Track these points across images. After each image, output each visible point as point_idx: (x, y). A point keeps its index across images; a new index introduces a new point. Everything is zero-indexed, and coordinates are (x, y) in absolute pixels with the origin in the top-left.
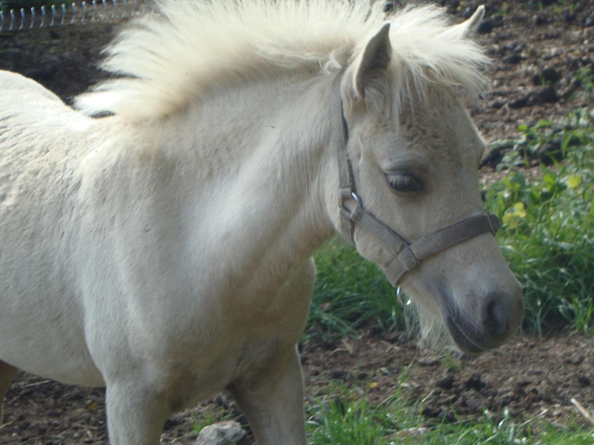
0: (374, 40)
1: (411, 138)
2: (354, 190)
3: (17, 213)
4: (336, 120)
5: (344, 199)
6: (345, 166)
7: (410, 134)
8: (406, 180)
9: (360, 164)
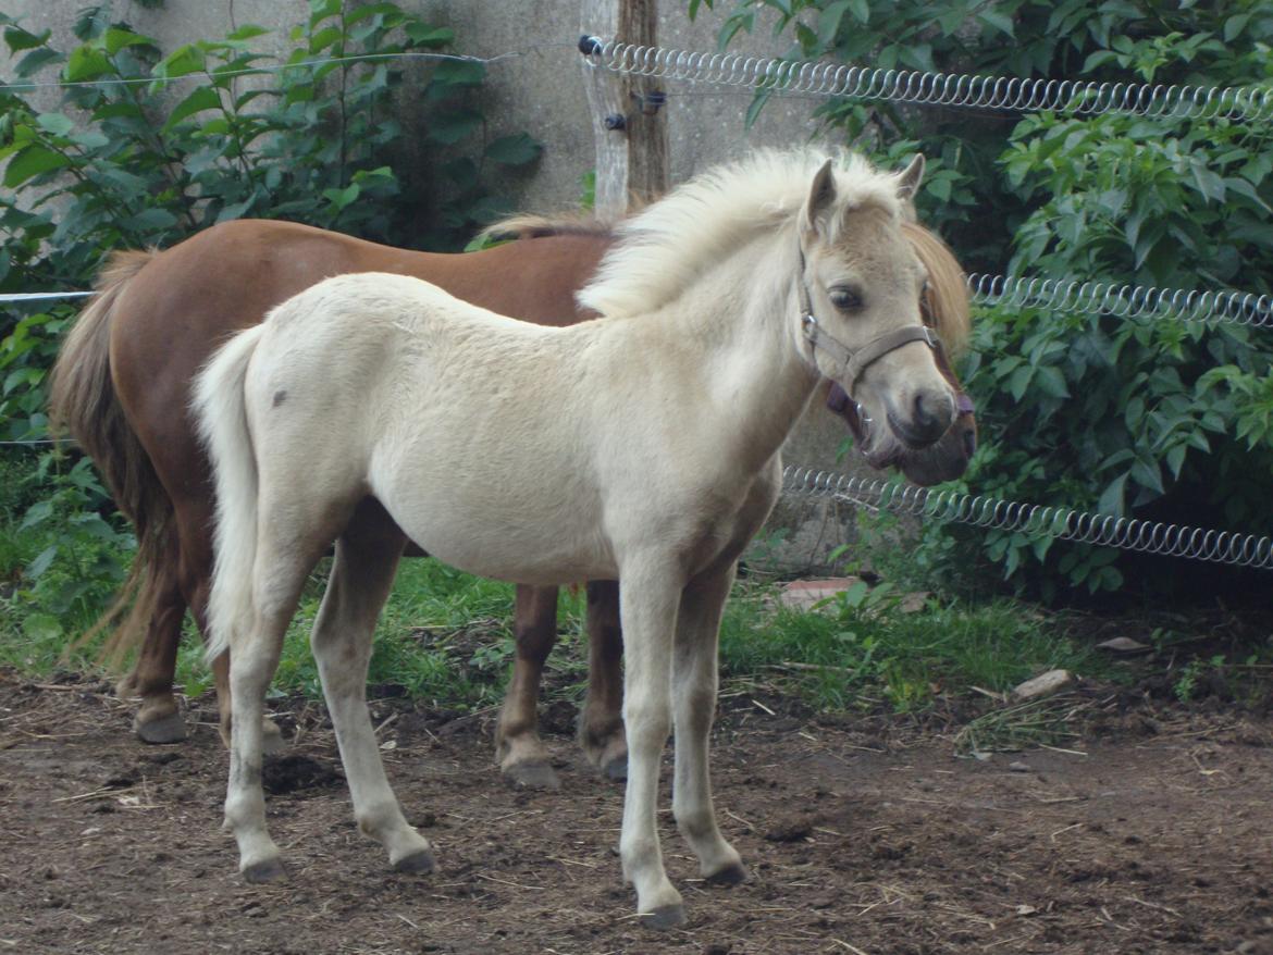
0: (819, 174)
1: (848, 261)
2: (811, 314)
3: (515, 405)
4: (796, 254)
5: (806, 322)
6: (804, 294)
7: (849, 256)
8: (843, 295)
9: (814, 289)
